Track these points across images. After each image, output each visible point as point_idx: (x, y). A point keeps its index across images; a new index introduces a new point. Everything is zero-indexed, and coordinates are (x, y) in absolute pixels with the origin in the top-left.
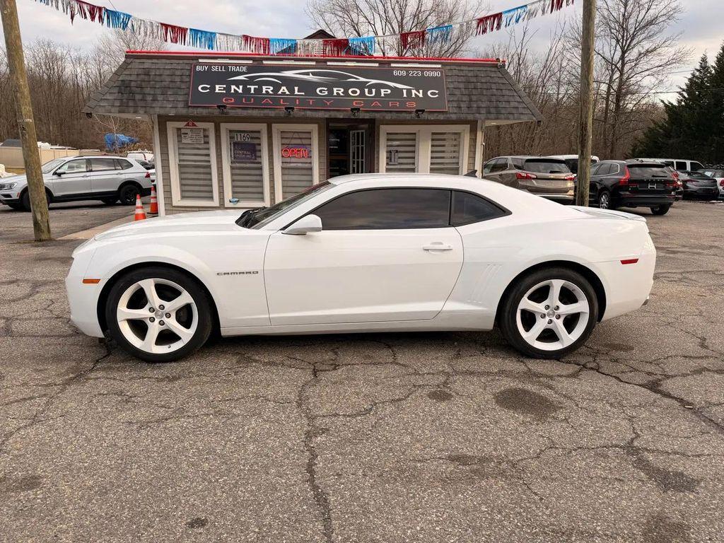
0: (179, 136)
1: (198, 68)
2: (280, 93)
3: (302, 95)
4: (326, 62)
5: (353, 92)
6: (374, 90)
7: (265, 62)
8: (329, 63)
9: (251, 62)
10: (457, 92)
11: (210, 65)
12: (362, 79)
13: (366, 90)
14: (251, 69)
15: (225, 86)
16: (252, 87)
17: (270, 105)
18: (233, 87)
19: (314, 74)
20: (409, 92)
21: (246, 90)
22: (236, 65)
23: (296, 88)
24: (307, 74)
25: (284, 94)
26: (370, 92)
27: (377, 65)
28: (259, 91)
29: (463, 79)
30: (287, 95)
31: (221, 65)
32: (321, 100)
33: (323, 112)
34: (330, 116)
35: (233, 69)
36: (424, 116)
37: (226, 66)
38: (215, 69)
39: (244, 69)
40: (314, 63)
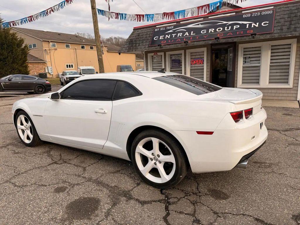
0: (152, 59)
1: (156, 30)
2: (185, 35)
3: (194, 35)
4: (208, 17)
5: (219, 30)
6: (230, 27)
7: (181, 23)
8: (209, 18)
9: (175, 24)
10: (282, 20)
11: (160, 28)
12: (225, 22)
13: (226, 28)
14: (175, 27)
15: (164, 36)
16: (174, 35)
17: (179, 41)
18: (167, 36)
19: (201, 24)
20: (250, 25)
21: (171, 36)
22: (169, 26)
23: (192, 32)
24: (199, 25)
25: (186, 35)
26: (228, 28)
27: (234, 14)
28: (176, 36)
29: (288, 12)
30: (188, 36)
31: (164, 27)
32: (202, 36)
33: (202, 41)
34: (205, 43)
35: (168, 28)
36: (257, 37)
37: (166, 27)
38: (161, 29)
39: (172, 27)
40: (202, 19)
